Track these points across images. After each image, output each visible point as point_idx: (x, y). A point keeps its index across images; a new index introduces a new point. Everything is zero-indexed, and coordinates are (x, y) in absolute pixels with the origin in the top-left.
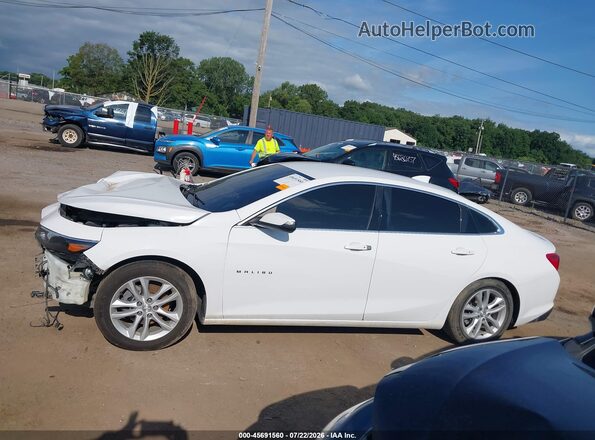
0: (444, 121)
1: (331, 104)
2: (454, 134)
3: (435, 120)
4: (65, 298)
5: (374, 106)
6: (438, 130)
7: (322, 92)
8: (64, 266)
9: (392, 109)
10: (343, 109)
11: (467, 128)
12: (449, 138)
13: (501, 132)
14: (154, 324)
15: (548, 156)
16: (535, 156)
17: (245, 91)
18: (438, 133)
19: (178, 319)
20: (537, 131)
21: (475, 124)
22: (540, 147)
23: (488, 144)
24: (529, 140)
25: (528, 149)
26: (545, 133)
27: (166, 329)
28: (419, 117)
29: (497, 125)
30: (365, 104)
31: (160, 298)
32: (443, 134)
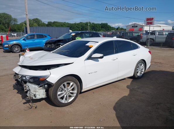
0: (78, 24)
1: (44, 23)
2: (81, 27)
3: (75, 24)
4: (38, 97)
5: (57, 22)
6: (77, 27)
7: (40, 20)
8: (36, 86)
9: (62, 23)
10: (48, 24)
11: (84, 25)
12: (80, 29)
13: (93, 25)
14: (70, 96)
15: (106, 30)
16: (103, 30)
17: (13, 23)
18: (77, 28)
19: (76, 92)
20: (102, 23)
21: (87, 24)
22: (104, 27)
23: (91, 29)
24: (100, 26)
25: (101, 29)
26: (104, 24)
27: (74, 97)
28: (70, 24)
29: (92, 23)
30: (54, 22)
31: (70, 88)
32: (78, 28)
